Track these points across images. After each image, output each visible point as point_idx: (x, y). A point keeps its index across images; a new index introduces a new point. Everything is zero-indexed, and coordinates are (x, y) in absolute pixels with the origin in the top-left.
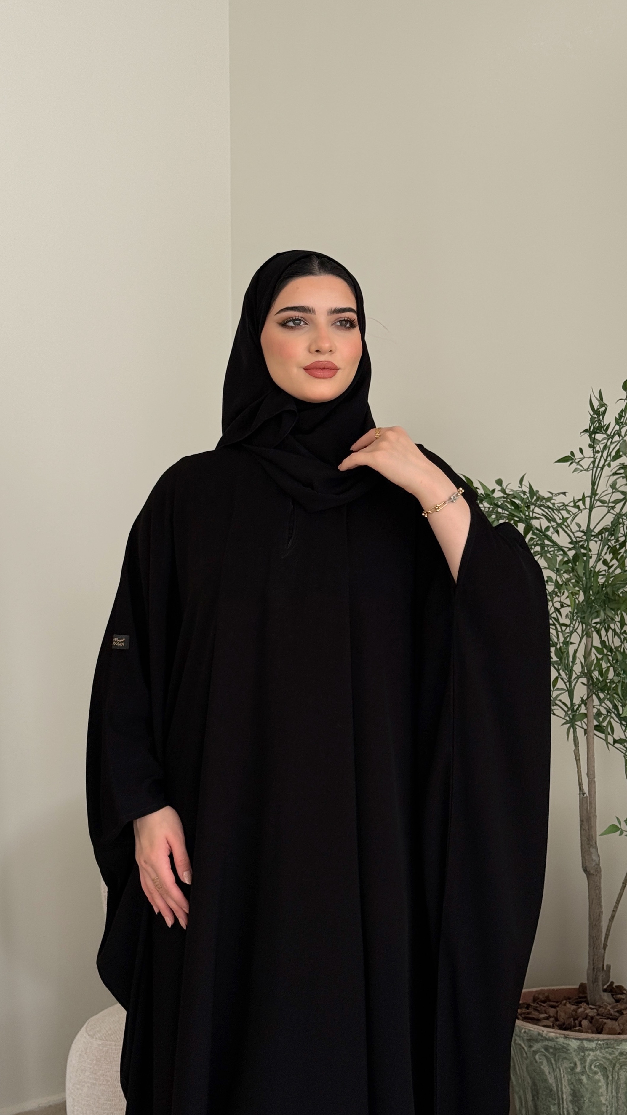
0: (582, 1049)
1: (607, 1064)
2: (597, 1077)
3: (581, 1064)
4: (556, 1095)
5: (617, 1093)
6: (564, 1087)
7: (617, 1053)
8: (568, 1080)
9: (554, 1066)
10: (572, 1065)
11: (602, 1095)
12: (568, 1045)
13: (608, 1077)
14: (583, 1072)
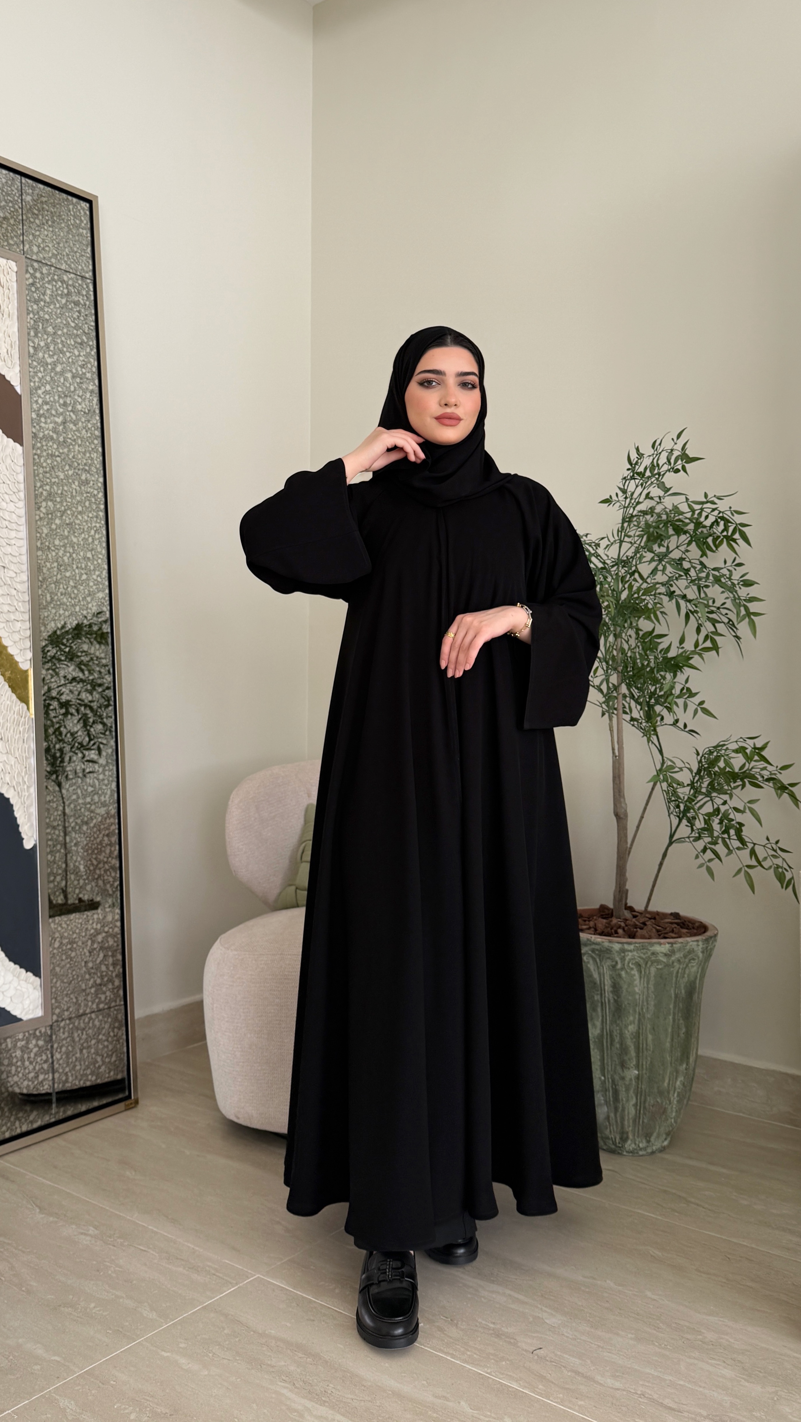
0: (623, 951)
1: (642, 962)
2: (633, 972)
3: (621, 962)
4: (599, 989)
5: (648, 983)
6: (606, 981)
7: (649, 953)
8: (610, 975)
9: (599, 964)
10: (614, 963)
11: (636, 986)
12: (612, 947)
13: (641, 972)
14: (622, 969)
